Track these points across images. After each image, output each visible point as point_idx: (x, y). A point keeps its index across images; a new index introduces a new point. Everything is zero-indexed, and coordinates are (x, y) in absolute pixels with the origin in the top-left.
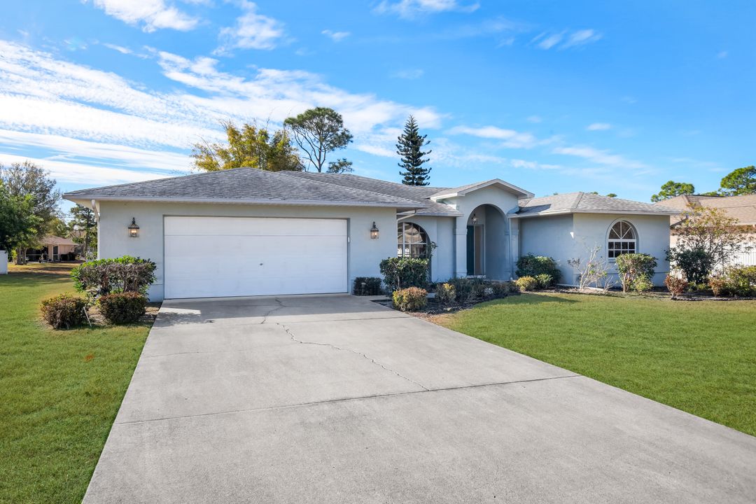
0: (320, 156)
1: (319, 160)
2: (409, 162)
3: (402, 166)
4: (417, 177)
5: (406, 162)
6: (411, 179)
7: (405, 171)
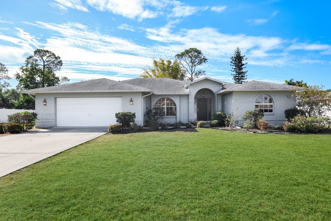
0: (192, 69)
1: (192, 71)
2: (236, 69)
3: (233, 71)
4: (240, 76)
5: (234, 69)
6: (237, 77)
7: (234, 73)
